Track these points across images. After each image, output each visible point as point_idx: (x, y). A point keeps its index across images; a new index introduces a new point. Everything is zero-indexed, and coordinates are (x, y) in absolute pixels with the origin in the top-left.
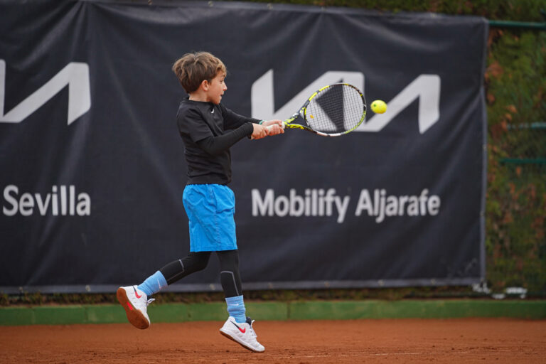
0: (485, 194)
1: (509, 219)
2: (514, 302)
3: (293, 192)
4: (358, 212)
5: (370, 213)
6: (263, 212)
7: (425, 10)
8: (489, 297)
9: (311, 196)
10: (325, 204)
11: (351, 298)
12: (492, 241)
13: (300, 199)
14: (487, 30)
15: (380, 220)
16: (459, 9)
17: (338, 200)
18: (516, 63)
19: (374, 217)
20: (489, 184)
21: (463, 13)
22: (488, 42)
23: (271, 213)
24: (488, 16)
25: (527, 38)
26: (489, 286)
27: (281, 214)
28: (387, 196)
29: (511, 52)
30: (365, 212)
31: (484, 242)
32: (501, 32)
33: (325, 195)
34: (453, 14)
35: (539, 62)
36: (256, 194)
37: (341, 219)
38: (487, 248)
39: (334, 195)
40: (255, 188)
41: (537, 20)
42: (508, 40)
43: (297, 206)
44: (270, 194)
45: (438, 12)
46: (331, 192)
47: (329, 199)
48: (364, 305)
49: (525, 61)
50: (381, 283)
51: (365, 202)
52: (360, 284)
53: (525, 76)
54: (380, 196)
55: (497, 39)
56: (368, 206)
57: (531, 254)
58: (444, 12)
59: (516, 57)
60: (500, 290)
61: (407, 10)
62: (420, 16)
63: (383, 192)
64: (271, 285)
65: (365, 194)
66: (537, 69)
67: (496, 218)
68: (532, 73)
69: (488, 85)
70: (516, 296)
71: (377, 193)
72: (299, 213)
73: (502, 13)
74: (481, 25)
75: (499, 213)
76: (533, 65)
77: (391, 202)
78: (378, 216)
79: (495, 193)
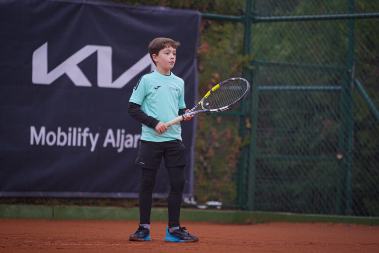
0: (195, 135)
1: (211, 152)
2: (213, 211)
3: (59, 129)
4: (105, 145)
5: (114, 145)
6: (38, 142)
7: (156, 5)
8: (195, 207)
9: (72, 132)
10: (82, 138)
11: (98, 205)
12: (199, 168)
13: (64, 134)
14: (200, 19)
15: (120, 150)
16: (181, 4)
17: (91, 135)
18: (220, 44)
19: (116, 149)
20: (198, 128)
21: (184, 8)
22: (201, 28)
23: (43, 143)
24: (201, 10)
25: (228, 27)
26: (196, 199)
27: (50, 144)
28: (126, 134)
29: (216, 36)
30: (110, 144)
31: (193, 169)
32: (210, 22)
33: (82, 132)
34: (176, 7)
35: (236, 44)
36: (33, 130)
37: (93, 149)
38: (195, 173)
39: (88, 132)
40: (32, 125)
41: (236, 14)
42: (215, 28)
43: (62, 139)
44: (43, 130)
45: (166, 6)
46: (87, 129)
47: (85, 134)
48: (106, 210)
49: (226, 43)
50: (119, 195)
51: (110, 138)
52: (105, 195)
53: (226, 53)
54: (121, 134)
55: (207, 27)
56: (112, 140)
57: (226, 178)
58: (170, 6)
59: (220, 40)
60: (203, 203)
61: (144, 4)
62: (153, 8)
63: (123, 131)
64: (41, 194)
65: (110, 132)
66: (234, 48)
67: (203, 152)
68: (231, 51)
69: (200, 59)
70: (214, 207)
71: (119, 131)
72: (63, 144)
73: (211, 8)
74: (196, 16)
75: (204, 149)
76: (231, 46)
77: (129, 138)
78: (119, 147)
79: (202, 134)
